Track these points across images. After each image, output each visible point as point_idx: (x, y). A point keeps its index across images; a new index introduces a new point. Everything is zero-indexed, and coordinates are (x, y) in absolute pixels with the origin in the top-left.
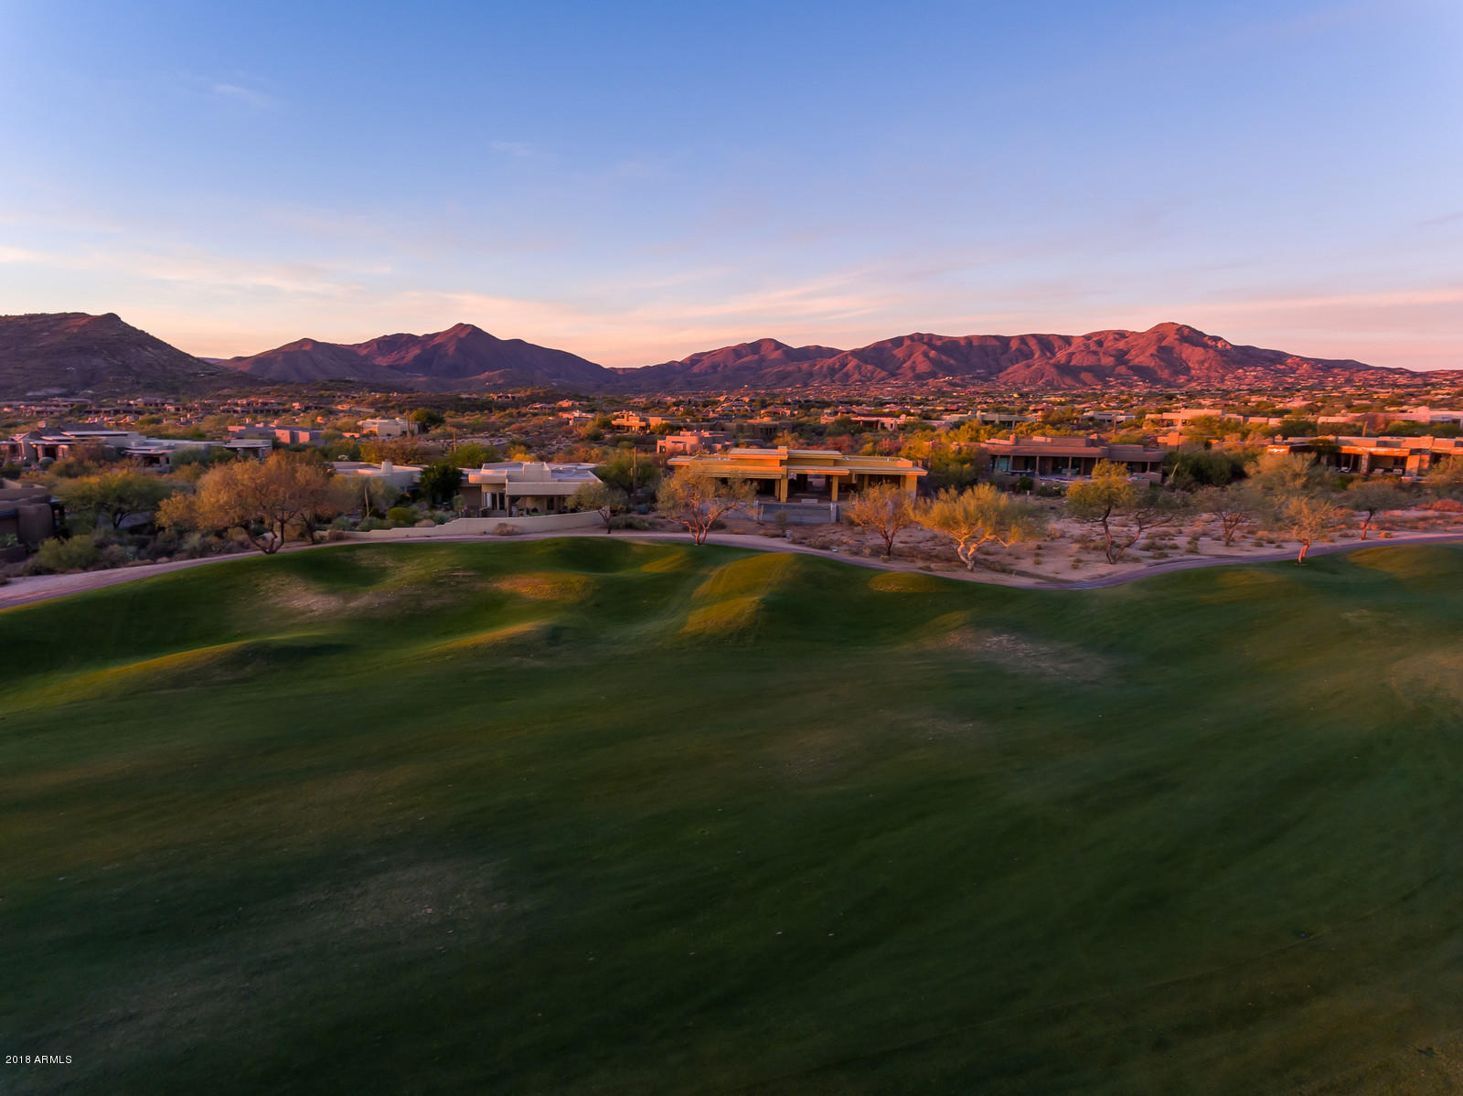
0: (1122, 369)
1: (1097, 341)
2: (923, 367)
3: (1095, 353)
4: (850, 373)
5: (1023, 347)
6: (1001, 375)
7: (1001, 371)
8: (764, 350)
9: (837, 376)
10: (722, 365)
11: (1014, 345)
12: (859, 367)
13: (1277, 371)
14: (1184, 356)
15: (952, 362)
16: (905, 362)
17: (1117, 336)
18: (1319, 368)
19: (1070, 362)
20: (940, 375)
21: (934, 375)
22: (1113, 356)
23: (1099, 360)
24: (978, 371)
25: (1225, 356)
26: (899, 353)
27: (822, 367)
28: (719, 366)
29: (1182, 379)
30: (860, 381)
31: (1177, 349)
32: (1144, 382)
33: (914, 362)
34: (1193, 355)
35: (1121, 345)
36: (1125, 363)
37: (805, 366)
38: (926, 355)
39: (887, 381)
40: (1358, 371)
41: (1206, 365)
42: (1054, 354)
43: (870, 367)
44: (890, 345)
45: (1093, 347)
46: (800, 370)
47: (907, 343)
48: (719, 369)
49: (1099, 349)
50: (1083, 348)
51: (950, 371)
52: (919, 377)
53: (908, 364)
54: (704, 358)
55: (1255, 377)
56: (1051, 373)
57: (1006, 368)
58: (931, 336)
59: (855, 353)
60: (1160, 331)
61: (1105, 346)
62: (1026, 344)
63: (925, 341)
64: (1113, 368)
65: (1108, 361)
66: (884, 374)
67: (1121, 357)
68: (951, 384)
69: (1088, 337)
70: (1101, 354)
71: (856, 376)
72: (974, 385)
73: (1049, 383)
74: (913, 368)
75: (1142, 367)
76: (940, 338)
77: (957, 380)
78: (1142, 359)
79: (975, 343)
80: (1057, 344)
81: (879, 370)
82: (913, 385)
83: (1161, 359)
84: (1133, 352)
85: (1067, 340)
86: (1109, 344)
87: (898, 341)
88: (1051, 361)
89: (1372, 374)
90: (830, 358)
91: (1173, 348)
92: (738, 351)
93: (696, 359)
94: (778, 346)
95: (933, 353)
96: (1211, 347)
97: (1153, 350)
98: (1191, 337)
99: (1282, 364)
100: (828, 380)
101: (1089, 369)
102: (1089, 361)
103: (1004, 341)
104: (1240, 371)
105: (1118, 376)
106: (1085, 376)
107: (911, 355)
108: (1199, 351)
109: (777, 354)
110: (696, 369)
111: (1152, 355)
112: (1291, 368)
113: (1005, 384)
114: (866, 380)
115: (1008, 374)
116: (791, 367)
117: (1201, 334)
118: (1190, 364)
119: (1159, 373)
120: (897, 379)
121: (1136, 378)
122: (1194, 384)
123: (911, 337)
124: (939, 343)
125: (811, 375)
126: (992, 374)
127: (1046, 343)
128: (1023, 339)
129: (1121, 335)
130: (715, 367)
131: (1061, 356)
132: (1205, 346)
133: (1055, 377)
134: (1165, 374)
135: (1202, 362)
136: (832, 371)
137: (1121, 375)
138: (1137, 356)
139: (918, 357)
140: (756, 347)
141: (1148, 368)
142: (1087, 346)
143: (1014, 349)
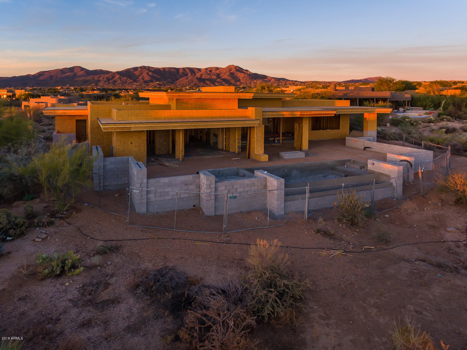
0: (219, 80)
1: (209, 70)
2: (147, 78)
3: (210, 74)
4: (116, 80)
5: (184, 72)
6: (177, 81)
7: (177, 80)
8: (75, 71)
9: (111, 81)
10: (55, 77)
11: (181, 71)
12: (120, 78)
13: (266, 81)
14: (238, 76)
15: (158, 76)
16: (139, 76)
17: (216, 69)
18: (277, 80)
19: (201, 77)
20: (154, 81)
21: (152, 81)
22: (215, 75)
23: (211, 76)
24: (169, 80)
25: (250, 76)
26: (137, 73)
27: (104, 78)
28: (54, 77)
29: (238, 83)
30: (121, 83)
31: (235, 73)
32: (227, 84)
33: (143, 77)
34: (241, 76)
35: (218, 72)
36: (220, 78)
37: (96, 77)
38: (148, 74)
39: (133, 83)
40: (287, 81)
41: (245, 79)
42: (195, 75)
43: (125, 78)
44: (132, 70)
45: (209, 72)
46: (94, 79)
47: (139, 69)
48: (54, 78)
49: (211, 73)
50: (205, 73)
51: (158, 80)
52: (146, 82)
53: (141, 77)
54: (46, 73)
55: (260, 83)
56: (195, 81)
57: (179, 79)
58: (149, 67)
59: (118, 73)
60: (230, 68)
61: (212, 72)
62: (185, 71)
63: (147, 68)
64: (216, 79)
65: (214, 77)
66: (131, 81)
67: (218, 76)
68: (158, 84)
69: (206, 69)
70: (212, 75)
71: (119, 81)
72: (168, 85)
73: (195, 84)
74: (143, 79)
75: (225, 79)
76: (152, 68)
77: (161, 83)
78: (226, 77)
79: (166, 70)
80: (196, 71)
81: (129, 79)
82: (144, 85)
83: (231, 77)
84: (222, 74)
85: (199, 70)
86: (214, 71)
87: (136, 69)
88: (195, 77)
89: (291, 82)
90: (107, 74)
91: (234, 73)
92: (63, 71)
93: (41, 74)
94: (82, 69)
95: (150, 73)
96: (246, 73)
97: (228, 74)
98: (239, 70)
99: (266, 79)
100: (107, 83)
101: (208, 80)
102: (208, 77)
103: (177, 70)
104: (255, 81)
105: (218, 82)
106: (207, 82)
107: (142, 73)
108: (242, 74)
109: (82, 73)
110: (41, 78)
111: (228, 75)
112: (269, 80)
113: (179, 84)
114: (124, 83)
115: (180, 81)
116: (90, 77)
117: (242, 69)
118: (240, 79)
119: (231, 81)
120: (137, 83)
121: (224, 83)
122: (242, 85)
123: (141, 67)
124: (152, 70)
125: (99, 81)
126: (174, 81)
127: (192, 70)
128: (184, 69)
129: (217, 69)
130: (51, 77)
131: (198, 75)
132: (244, 73)
133: (197, 82)
134: (233, 82)
135: (244, 78)
136: (108, 79)
137: (219, 82)
138: (223, 76)
139: (145, 74)
140: (72, 69)
141: (227, 80)
142: (207, 72)
143: (181, 72)
